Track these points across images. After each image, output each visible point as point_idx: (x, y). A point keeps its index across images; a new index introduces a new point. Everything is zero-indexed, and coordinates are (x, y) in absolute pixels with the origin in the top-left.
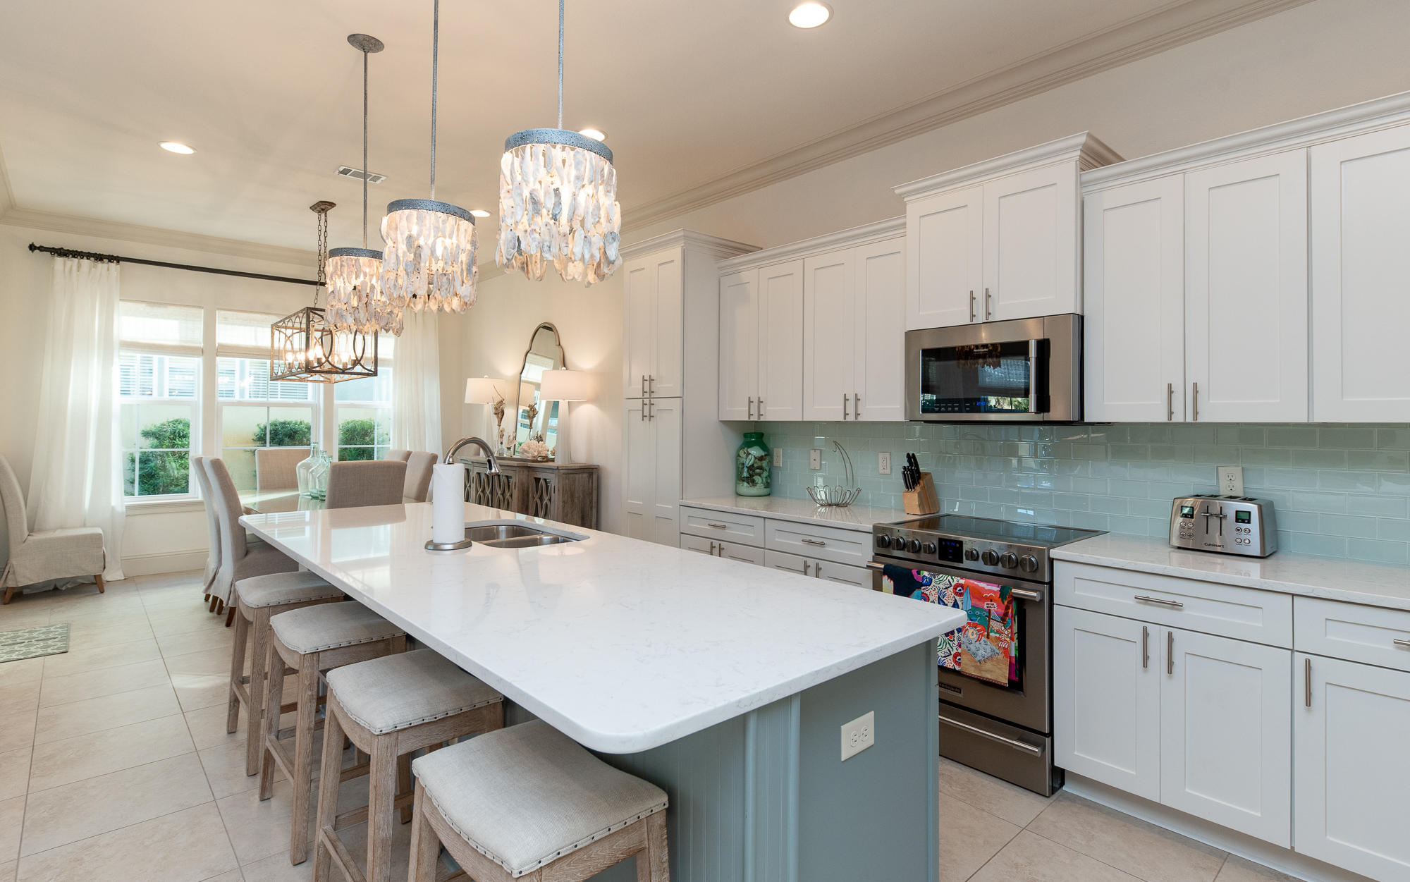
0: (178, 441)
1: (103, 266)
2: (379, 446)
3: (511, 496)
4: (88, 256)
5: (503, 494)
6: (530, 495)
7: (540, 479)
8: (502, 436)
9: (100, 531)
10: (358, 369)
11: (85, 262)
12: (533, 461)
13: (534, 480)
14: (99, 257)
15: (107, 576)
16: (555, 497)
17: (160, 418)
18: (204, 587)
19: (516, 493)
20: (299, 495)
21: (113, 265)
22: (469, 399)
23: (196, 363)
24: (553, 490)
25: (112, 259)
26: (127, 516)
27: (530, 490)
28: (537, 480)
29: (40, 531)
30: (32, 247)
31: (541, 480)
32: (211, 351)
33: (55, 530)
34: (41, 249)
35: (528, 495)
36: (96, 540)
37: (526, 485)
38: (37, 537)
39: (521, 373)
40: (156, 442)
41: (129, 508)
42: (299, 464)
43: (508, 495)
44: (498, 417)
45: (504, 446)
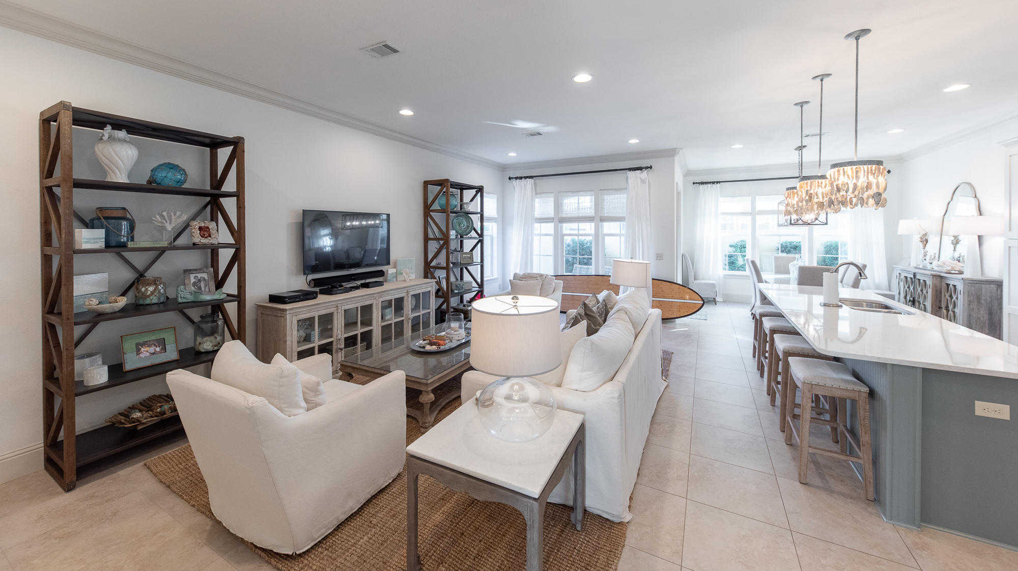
0: (743, 249)
1: (715, 186)
2: (841, 256)
3: (927, 292)
4: (710, 183)
5: (922, 291)
6: (943, 294)
7: (950, 284)
8: (925, 255)
9: (715, 282)
10: (817, 222)
11: (709, 185)
12: (947, 273)
13: (945, 285)
14: (713, 183)
15: (717, 299)
16: (961, 297)
17: (735, 240)
18: (750, 309)
19: (930, 291)
20: (790, 278)
21: (718, 185)
22: (900, 232)
23: (749, 218)
24: (959, 292)
25: (717, 182)
26: (724, 278)
27: (943, 290)
28: (948, 285)
29: (697, 279)
30: (694, 183)
31: (951, 286)
32: (753, 213)
33: (701, 280)
34: (696, 183)
35: (941, 293)
36: (713, 285)
37: (939, 287)
38: (696, 282)
39: (944, 216)
40: (734, 249)
41: (724, 275)
42: (791, 264)
43: (924, 292)
44: (923, 244)
45: (927, 262)
